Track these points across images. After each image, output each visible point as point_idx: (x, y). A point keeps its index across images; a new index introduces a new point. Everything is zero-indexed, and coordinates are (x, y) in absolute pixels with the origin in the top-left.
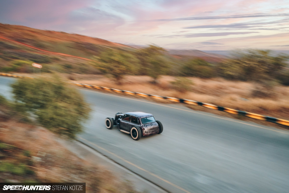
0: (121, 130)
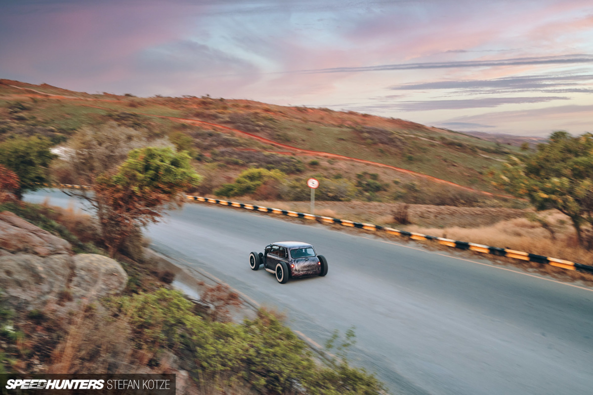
0: (267, 269)
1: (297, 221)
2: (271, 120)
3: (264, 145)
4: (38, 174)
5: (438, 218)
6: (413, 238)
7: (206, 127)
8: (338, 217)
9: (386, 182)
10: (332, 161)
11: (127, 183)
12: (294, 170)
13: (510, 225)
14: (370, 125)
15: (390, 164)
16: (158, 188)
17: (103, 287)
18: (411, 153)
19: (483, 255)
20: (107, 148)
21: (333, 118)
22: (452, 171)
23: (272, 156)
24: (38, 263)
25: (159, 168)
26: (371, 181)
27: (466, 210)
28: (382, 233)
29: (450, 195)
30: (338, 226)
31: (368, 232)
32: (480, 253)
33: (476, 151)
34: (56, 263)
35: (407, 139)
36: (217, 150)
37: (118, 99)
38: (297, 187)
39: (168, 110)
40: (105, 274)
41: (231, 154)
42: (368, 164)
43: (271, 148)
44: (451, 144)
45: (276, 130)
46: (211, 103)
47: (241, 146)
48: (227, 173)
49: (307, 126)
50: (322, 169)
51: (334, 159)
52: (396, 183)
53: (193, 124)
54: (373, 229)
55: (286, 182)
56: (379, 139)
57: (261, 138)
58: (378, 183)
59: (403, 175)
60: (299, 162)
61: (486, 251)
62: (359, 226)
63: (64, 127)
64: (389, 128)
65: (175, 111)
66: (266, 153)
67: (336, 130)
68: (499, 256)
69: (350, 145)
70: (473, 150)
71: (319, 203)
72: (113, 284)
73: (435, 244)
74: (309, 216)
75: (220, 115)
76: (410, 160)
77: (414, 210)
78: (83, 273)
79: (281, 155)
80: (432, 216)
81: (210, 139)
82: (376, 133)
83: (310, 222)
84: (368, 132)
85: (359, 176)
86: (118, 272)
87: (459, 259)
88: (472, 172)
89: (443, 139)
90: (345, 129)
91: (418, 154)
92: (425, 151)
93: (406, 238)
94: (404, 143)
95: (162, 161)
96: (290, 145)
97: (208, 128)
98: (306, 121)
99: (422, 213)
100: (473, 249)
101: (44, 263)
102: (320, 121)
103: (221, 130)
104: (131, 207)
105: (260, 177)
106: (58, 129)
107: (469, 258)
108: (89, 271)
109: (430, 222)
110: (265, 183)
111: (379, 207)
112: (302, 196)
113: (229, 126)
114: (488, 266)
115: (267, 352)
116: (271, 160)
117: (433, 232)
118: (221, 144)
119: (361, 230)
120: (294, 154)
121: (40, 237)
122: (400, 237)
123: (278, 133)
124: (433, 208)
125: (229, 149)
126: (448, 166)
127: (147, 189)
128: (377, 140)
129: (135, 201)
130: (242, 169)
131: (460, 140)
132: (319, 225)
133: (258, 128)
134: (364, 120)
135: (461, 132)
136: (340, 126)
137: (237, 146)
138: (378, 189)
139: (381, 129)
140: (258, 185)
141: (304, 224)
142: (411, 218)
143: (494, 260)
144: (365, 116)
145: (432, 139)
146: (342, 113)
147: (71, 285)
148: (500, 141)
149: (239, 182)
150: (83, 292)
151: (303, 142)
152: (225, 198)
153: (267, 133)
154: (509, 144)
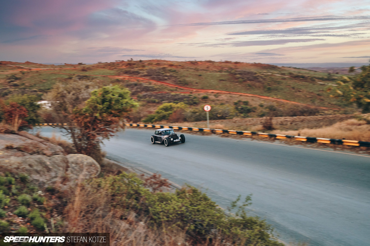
1: (199, 133)
2: (175, 71)
3: (172, 89)
4: (31, 117)
5: (293, 124)
6: (277, 138)
7: (132, 80)
8: (225, 129)
9: (254, 106)
10: (217, 95)
11: (92, 112)
12: (193, 103)
13: (343, 124)
14: (240, 69)
15: (256, 93)
16: (111, 113)
17: (87, 173)
18: (270, 86)
19: (327, 145)
20: (73, 94)
21: (215, 67)
22: (298, 95)
23: (177, 95)
24: (47, 160)
25: (112, 100)
26: (244, 106)
27: (311, 118)
28: (256, 136)
29: (300, 109)
30: (226, 134)
31: (246, 137)
32: (324, 144)
33: (314, 80)
34: (57, 160)
35: (266, 76)
36: (140, 95)
37: (75, 67)
38: (196, 112)
39: (107, 71)
40: (86, 166)
41: (150, 96)
42: (241, 95)
43: (176, 90)
44: (297, 77)
45: (178, 78)
46: (134, 64)
47: (156, 90)
48: (149, 109)
49: (198, 73)
50: (211, 101)
51: (218, 93)
52: (261, 106)
53: (124, 78)
54: (250, 134)
55: (189, 110)
56: (248, 78)
57: (169, 84)
58: (249, 107)
59: (265, 100)
60: (195, 98)
61: (329, 142)
62: (240, 133)
63: (42, 88)
64: (253, 70)
65: (112, 72)
66: (173, 93)
67: (218, 74)
68: (338, 144)
69: (228, 84)
70: (312, 80)
71: (212, 121)
72: (92, 172)
73: (293, 140)
74: (206, 130)
75: (141, 71)
76: (269, 90)
77: (276, 121)
78: (73, 165)
79: (182, 94)
80: (289, 123)
81: (135, 87)
82: (245, 74)
83: (208, 134)
84: (239, 74)
85: (236, 104)
86: (94, 164)
87: (310, 149)
88: (312, 94)
89: (290, 74)
90: (223, 73)
91: (274, 86)
92: (279, 83)
93: (273, 138)
94: (264, 79)
95: (113, 95)
96: (188, 87)
97: (133, 81)
98: (197, 70)
99: (282, 122)
100: (319, 141)
101: (50, 160)
102: (207, 69)
103: (142, 81)
104: (95, 127)
105: (171, 108)
106: (39, 90)
107: (317, 147)
108: (77, 164)
109: (287, 127)
110: (175, 112)
111: (251, 121)
112: (200, 117)
113: (148, 78)
114: (330, 152)
115: (193, 209)
116: (177, 97)
117: (291, 133)
118: (143, 90)
119: (242, 135)
120: (191, 93)
121: (45, 145)
122: (269, 138)
123: (179, 80)
124: (289, 119)
125: (148, 93)
126: (296, 92)
127: (105, 115)
128: (246, 79)
129: (98, 123)
130: (158, 105)
131: (303, 73)
132: (213, 135)
133: (166, 78)
134: (236, 66)
135: (303, 68)
136: (220, 71)
137: (154, 91)
138: (249, 111)
139: (248, 71)
140: (170, 113)
141: (203, 135)
142: (274, 126)
143: (335, 148)
144: (236, 63)
145: (284, 74)
146: (221, 62)
147: (68, 172)
148: (331, 72)
149: (158, 112)
150: (75, 176)
151: (196, 84)
152: (150, 123)
153: (172, 80)
154: (337, 73)
